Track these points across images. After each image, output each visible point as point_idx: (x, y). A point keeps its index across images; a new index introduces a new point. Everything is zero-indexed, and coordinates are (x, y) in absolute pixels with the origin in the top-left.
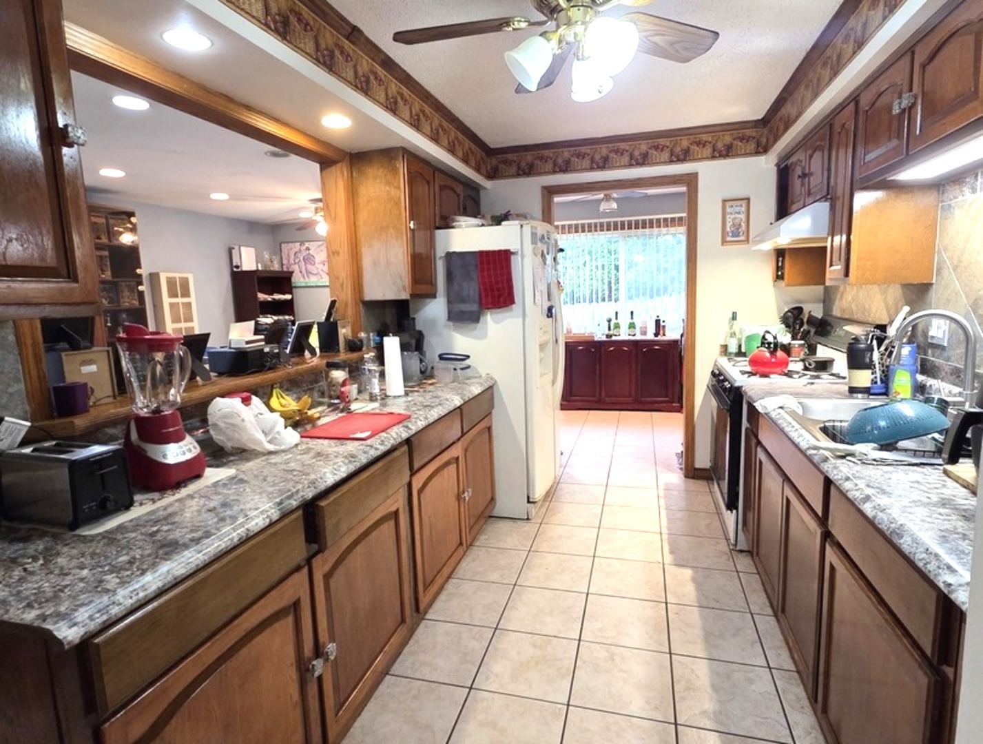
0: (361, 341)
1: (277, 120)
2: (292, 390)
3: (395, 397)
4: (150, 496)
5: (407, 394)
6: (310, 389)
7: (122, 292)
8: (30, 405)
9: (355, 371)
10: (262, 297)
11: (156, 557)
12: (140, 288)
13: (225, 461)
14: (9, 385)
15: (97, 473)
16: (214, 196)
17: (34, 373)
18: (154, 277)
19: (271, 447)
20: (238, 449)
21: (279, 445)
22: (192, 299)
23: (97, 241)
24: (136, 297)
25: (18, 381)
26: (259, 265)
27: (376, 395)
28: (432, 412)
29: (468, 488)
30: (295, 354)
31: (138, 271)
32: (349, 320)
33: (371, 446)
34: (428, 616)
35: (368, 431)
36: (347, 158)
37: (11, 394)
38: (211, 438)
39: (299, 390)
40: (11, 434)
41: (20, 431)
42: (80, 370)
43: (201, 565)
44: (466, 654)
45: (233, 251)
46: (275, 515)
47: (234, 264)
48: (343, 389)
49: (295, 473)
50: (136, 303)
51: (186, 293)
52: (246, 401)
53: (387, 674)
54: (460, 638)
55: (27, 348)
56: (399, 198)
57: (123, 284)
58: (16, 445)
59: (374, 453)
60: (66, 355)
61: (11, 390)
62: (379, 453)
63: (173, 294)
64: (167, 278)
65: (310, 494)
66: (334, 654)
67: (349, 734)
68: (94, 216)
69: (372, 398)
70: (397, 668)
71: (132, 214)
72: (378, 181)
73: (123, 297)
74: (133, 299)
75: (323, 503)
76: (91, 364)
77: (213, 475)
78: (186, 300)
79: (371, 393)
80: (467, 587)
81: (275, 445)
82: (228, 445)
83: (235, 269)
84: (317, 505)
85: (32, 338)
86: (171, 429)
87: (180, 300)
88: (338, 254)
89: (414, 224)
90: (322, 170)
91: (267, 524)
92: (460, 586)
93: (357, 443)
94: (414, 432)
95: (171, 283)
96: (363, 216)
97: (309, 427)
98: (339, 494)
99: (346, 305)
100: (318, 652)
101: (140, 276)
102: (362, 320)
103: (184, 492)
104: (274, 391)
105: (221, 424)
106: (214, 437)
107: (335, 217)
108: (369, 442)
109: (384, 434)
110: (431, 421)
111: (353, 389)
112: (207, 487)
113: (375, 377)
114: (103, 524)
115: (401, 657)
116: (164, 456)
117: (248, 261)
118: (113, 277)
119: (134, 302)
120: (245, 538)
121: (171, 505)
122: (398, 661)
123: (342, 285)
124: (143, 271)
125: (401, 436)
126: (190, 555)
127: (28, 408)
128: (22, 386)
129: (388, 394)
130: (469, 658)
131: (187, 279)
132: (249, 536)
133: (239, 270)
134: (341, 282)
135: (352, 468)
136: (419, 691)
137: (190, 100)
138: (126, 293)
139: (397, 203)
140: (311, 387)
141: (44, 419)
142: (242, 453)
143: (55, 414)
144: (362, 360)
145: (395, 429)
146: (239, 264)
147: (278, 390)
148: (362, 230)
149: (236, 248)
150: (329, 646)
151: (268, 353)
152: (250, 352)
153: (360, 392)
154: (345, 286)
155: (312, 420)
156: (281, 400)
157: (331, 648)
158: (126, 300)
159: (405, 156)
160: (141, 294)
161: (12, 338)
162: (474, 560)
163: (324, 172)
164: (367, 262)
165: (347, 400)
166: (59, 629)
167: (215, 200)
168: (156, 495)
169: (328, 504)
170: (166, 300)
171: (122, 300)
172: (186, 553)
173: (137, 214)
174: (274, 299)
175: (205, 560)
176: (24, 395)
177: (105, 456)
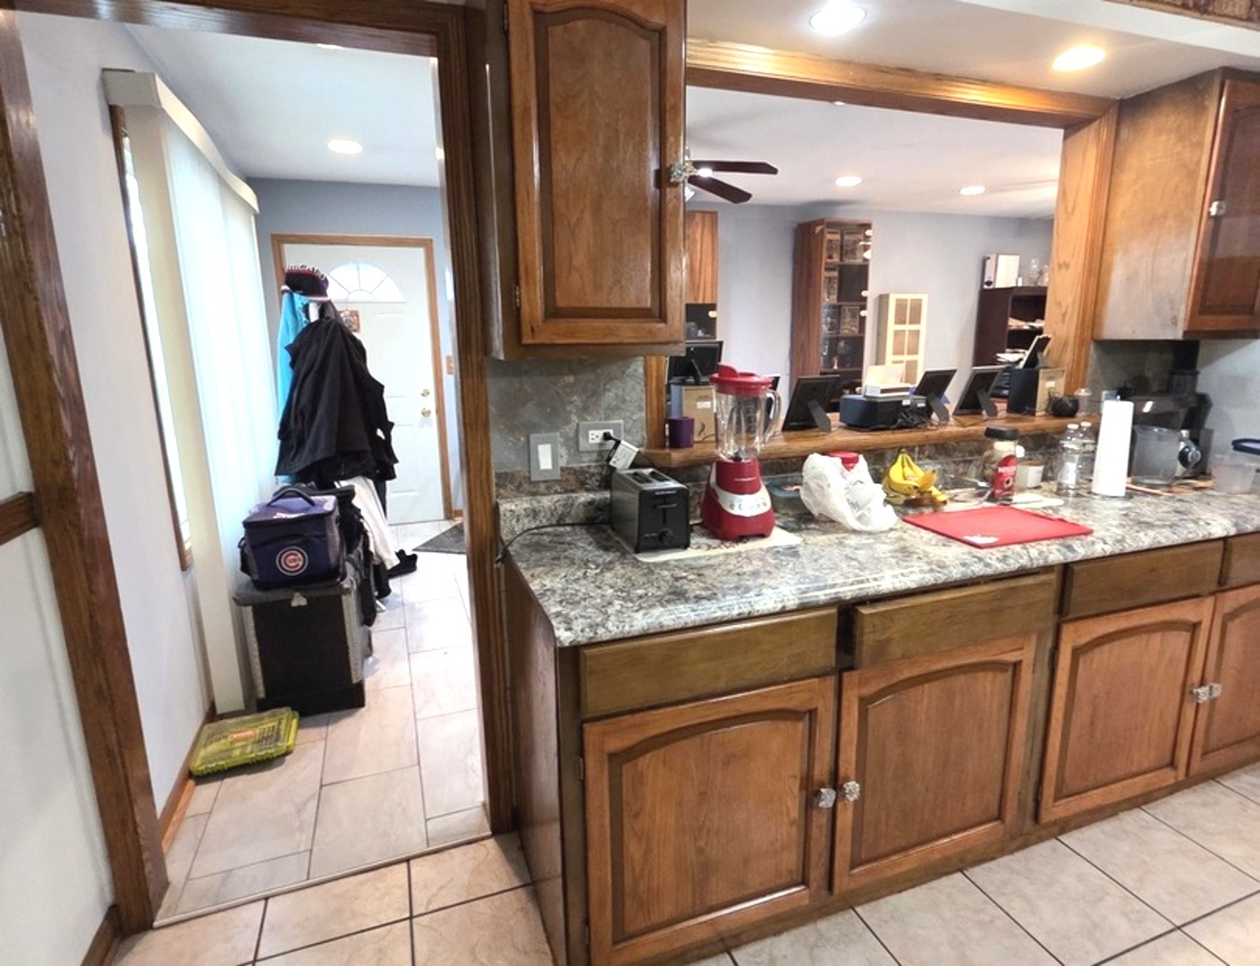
0: (1076, 402)
1: (983, 81)
2: (936, 459)
3: (1104, 497)
4: (710, 542)
5: (1130, 495)
6: (965, 462)
7: (845, 318)
8: (647, 433)
9: (1044, 447)
10: (1014, 324)
11: (658, 601)
12: (863, 313)
13: (803, 526)
14: (633, 413)
15: (659, 507)
16: (965, 191)
17: (655, 403)
18: (883, 300)
19: (857, 526)
20: (827, 517)
21: (866, 524)
22: (922, 327)
23: (829, 261)
24: (857, 323)
25: (641, 410)
26: (1020, 280)
27: (1068, 488)
28: (1141, 535)
29: (1217, 680)
30: (965, 411)
31: (864, 293)
32: (1065, 368)
33: (980, 559)
34: (1063, 838)
35: (996, 536)
36: (1113, 113)
37: (634, 421)
38: (799, 499)
39: (949, 459)
40: (624, 457)
41: (631, 455)
42: (696, 405)
43: (690, 625)
44: (1096, 926)
45: (988, 262)
46: (792, 603)
47: (986, 280)
48: (1001, 470)
49: (854, 563)
50: (856, 330)
51: (916, 319)
52: (848, 463)
53: (961, 870)
54: (1101, 899)
55: (651, 379)
56: (1198, 163)
57: (846, 308)
58: (627, 467)
59: (978, 569)
60: (686, 390)
61: (635, 417)
62: (989, 571)
63: (900, 320)
64: (897, 300)
65: (848, 592)
66: (855, 796)
67: (874, 903)
68: (829, 233)
69: (1060, 491)
70: (977, 872)
71: (868, 226)
72: (1163, 137)
73: (844, 323)
74: (852, 326)
75: (865, 611)
76: (707, 400)
77: (780, 537)
78: (914, 327)
79: (1060, 484)
80: (1163, 838)
81: (862, 524)
82: (815, 511)
83: (986, 287)
84: (857, 610)
85: (657, 372)
86: (744, 480)
87: (907, 327)
88: (1067, 266)
89: (1219, 207)
90: (1066, 137)
91: (777, 610)
92: (1149, 828)
93: (966, 548)
94: (1079, 557)
95: (901, 305)
96: (1124, 202)
97: (927, 511)
98: (895, 607)
99: (1066, 344)
100: (836, 782)
101: (865, 299)
102: (1089, 370)
103: (741, 547)
104: (900, 456)
105: (812, 485)
106: (803, 497)
107: (1073, 209)
108: (981, 553)
109: (1017, 548)
110: (1129, 550)
111: (1033, 473)
112: (762, 549)
113: (1073, 460)
114: (658, 556)
115: (992, 864)
116: (732, 506)
117: (1007, 274)
118: (838, 300)
119: (854, 329)
120: (746, 615)
121: (717, 556)
122: (985, 865)
123: (1064, 315)
124: (870, 294)
125: (1046, 559)
126: (684, 610)
127: (645, 435)
128: (643, 414)
129: (1094, 490)
130: (1098, 935)
131: (920, 300)
132: (752, 615)
133: (991, 287)
134: (1064, 310)
135: (930, 579)
136: (991, 922)
137: (856, 90)
138: (848, 319)
139: (1192, 174)
140: (969, 458)
141: (656, 448)
142: (828, 523)
143: (667, 444)
144: (1063, 432)
145: (1043, 546)
146: (992, 280)
147: (906, 456)
148: (1118, 224)
149: (993, 257)
150: (849, 783)
151: (907, 407)
152: (881, 403)
153: (1045, 478)
154: (1068, 316)
155: (934, 504)
156: (907, 470)
157: (852, 787)
158: (847, 326)
159: (1227, 82)
160: (863, 319)
161: (641, 370)
162: (1204, 805)
163: (1068, 142)
164: (1117, 277)
165: (1006, 486)
166: (558, 629)
167: (965, 196)
168: (715, 542)
169: (871, 614)
170: (892, 327)
171: (842, 327)
172: (681, 606)
173: (873, 226)
174: (1032, 327)
175: (695, 622)
176: (644, 421)
177: (669, 492)
